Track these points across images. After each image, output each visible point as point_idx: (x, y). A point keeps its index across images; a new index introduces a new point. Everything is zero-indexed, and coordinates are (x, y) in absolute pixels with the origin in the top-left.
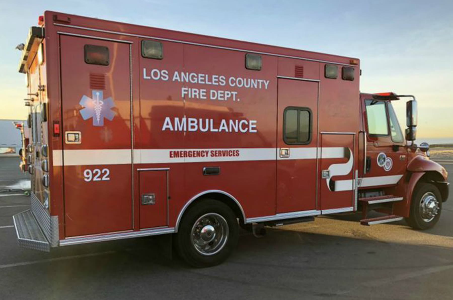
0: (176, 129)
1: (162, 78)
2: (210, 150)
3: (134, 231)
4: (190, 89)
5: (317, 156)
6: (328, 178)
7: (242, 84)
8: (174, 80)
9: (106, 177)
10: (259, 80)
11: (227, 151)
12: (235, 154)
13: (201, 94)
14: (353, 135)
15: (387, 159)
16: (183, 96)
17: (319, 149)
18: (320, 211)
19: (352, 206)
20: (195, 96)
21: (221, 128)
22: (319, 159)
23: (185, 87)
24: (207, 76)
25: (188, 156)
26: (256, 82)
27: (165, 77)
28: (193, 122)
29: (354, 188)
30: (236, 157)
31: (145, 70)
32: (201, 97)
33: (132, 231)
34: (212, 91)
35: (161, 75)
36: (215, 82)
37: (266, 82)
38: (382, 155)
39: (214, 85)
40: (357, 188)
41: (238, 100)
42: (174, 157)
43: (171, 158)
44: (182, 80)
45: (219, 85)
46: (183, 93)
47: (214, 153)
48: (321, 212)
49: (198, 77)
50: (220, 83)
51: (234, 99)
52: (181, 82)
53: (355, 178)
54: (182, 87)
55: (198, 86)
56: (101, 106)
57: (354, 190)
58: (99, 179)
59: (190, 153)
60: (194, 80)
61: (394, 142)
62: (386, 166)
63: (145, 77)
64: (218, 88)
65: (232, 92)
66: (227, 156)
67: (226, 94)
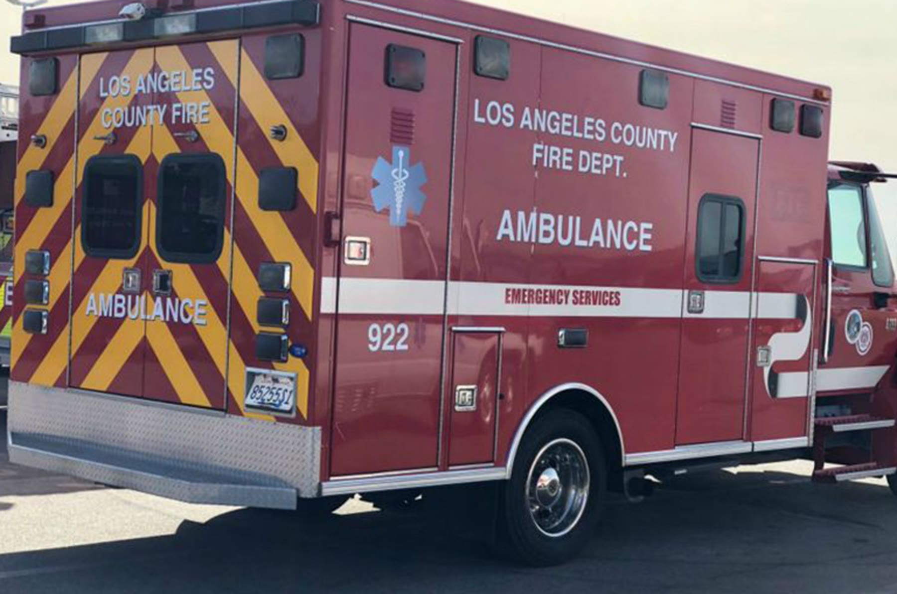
0: (519, 239)
1: (504, 121)
2: (572, 288)
3: (439, 471)
4: (546, 147)
5: (750, 314)
6: (768, 366)
7: (632, 139)
8: (522, 126)
9: (404, 343)
10: (661, 132)
11: (600, 292)
12: (613, 301)
13: (565, 158)
14: (812, 266)
15: (864, 326)
16: (534, 163)
17: (754, 294)
18: (750, 443)
19: (804, 435)
20: (555, 162)
21: (594, 238)
22: (753, 320)
23: (539, 143)
24: (576, 117)
25: (535, 300)
26: (656, 135)
27: (508, 120)
28: (547, 222)
29: (810, 394)
30: (614, 307)
31: (477, 101)
32: (565, 167)
33: (436, 469)
34: (582, 153)
35: (503, 116)
36: (589, 132)
37: (673, 135)
38: (855, 315)
39: (587, 139)
40: (814, 392)
41: (625, 175)
42: (513, 302)
43: (508, 305)
44: (536, 128)
45: (595, 138)
46: (536, 155)
47: (578, 296)
48: (753, 445)
49: (560, 121)
50: (597, 135)
51: (618, 174)
52: (533, 131)
53: (812, 369)
54: (535, 142)
55: (560, 141)
56: (404, 181)
57: (811, 397)
58: (391, 348)
59: (539, 295)
60: (554, 127)
61: (876, 285)
62: (860, 343)
63: (477, 119)
64: (592, 146)
65: (616, 157)
66: (600, 304)
67: (604, 161)
